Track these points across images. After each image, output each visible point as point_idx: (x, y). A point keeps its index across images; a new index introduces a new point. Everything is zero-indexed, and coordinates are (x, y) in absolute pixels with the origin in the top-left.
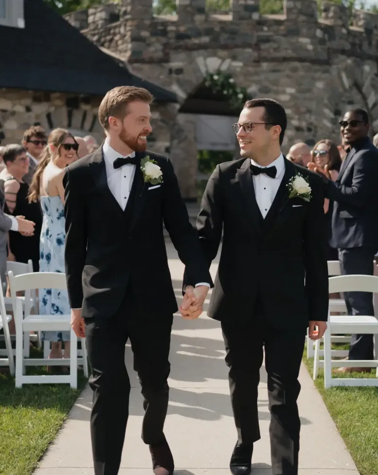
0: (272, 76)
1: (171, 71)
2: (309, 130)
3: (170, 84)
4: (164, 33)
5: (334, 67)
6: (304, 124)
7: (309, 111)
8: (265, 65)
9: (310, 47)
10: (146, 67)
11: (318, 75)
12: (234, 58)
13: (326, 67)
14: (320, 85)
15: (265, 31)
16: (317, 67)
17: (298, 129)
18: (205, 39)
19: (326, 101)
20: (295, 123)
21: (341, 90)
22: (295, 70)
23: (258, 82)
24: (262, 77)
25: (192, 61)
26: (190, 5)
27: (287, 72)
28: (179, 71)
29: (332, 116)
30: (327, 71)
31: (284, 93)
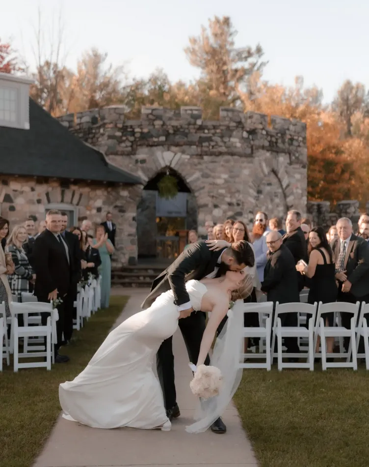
0: (211, 166)
1: (137, 161)
2: (238, 205)
3: (137, 170)
4: (133, 133)
5: (256, 159)
6: (234, 201)
7: (238, 191)
8: (206, 158)
9: (238, 145)
10: (119, 158)
11: (245, 164)
12: (183, 152)
13: (249, 159)
14: (246, 172)
15: (206, 133)
16: (244, 159)
17: (230, 204)
18: (163, 138)
19: (251, 184)
20: (228, 200)
21: (262, 175)
22: (227, 161)
23: (201, 170)
24: (203, 166)
25: (152, 154)
26: (151, 114)
27: (222, 163)
28: (143, 161)
29: (255, 194)
30: (251, 162)
31: (219, 177)
